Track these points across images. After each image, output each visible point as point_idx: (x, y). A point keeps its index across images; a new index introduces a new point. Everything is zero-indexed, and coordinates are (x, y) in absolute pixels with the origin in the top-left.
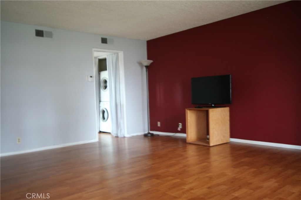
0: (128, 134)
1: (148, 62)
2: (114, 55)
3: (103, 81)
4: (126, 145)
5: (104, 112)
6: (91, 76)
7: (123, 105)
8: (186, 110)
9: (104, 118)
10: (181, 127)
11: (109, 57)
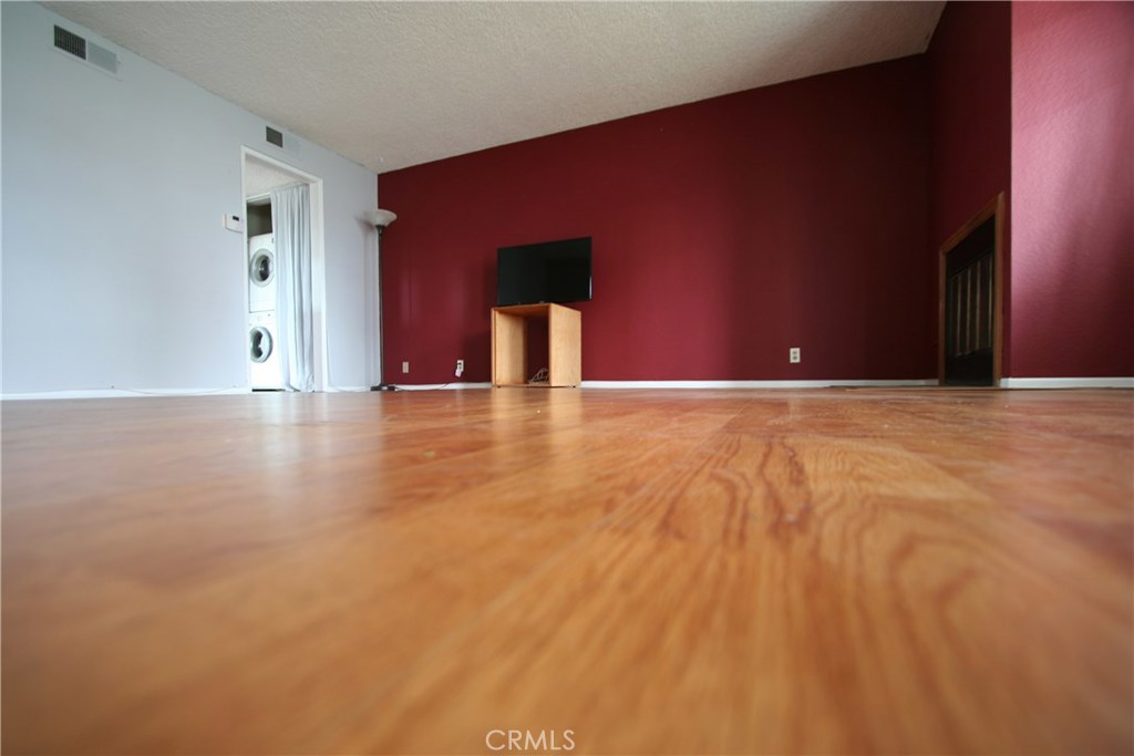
0: (330, 384)
1: (385, 217)
2: (295, 190)
3: (260, 258)
4: (324, 411)
5: (257, 337)
6: (237, 216)
7: (320, 314)
8: (493, 312)
9: (258, 353)
10: (462, 370)
11: (279, 195)
